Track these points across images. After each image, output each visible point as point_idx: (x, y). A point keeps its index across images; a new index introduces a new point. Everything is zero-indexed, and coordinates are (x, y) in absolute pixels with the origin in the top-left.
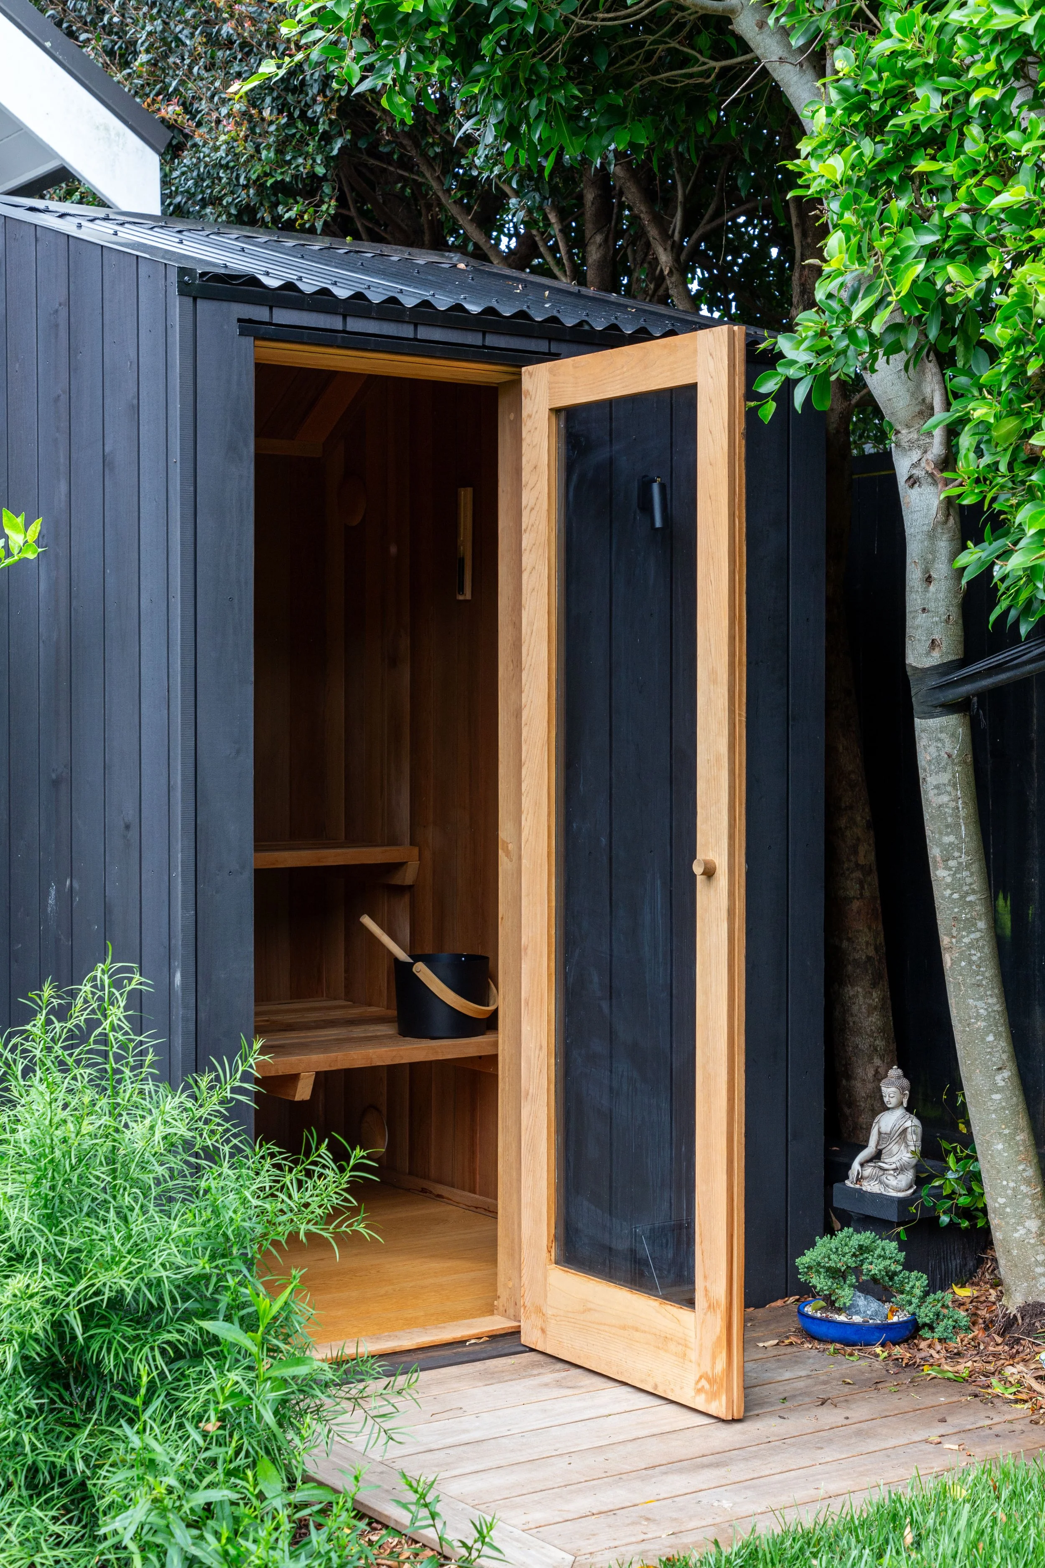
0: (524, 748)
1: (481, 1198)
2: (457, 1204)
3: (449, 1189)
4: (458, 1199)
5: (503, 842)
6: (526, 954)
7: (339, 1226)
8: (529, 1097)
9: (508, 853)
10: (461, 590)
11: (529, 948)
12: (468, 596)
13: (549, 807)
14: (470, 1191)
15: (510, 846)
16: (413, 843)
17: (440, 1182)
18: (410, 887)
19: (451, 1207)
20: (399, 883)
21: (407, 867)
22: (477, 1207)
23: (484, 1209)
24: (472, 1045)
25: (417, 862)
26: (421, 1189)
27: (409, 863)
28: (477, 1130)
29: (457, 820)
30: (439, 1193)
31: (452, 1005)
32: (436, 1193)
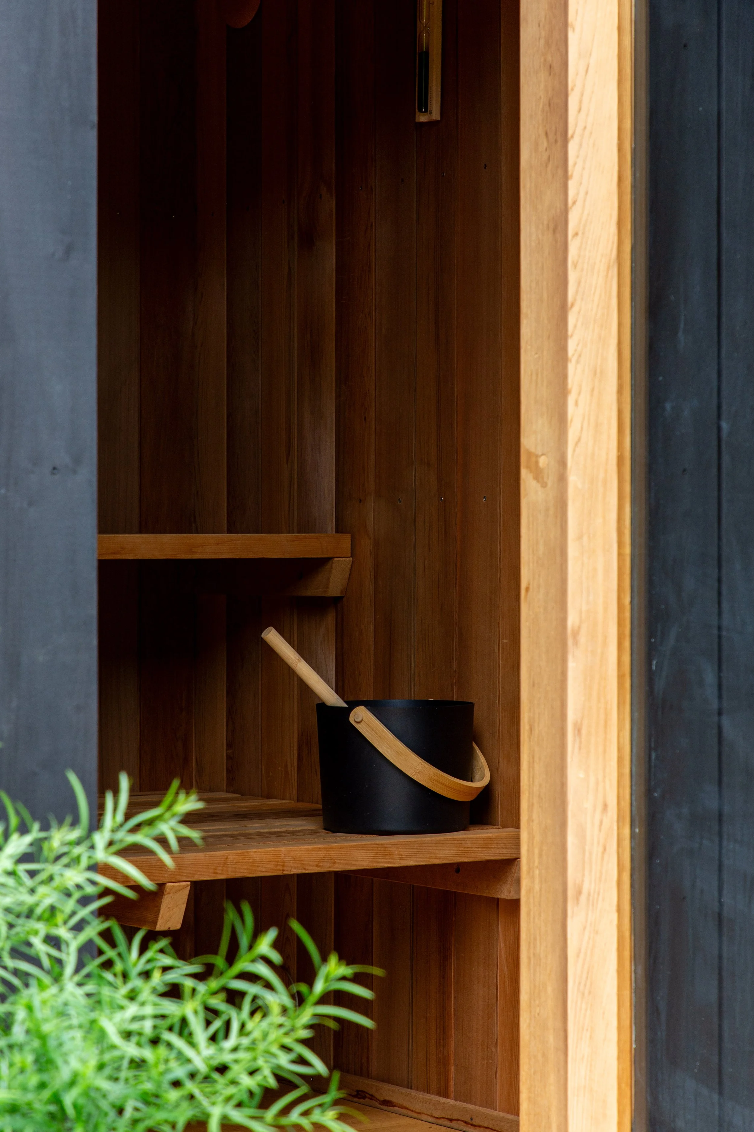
0: (572, 276)
1: (458, 1103)
2: (417, 1115)
3: (404, 1090)
4: (418, 1107)
5: (529, 454)
6: (576, 643)
7: (286, 1111)
8: (583, 898)
9: (538, 475)
10: (424, 107)
11: (583, 632)
12: (435, 114)
13: (620, 377)
14: (439, 1094)
15: (543, 461)
16: (340, 529)
17: (387, 1080)
18: (336, 601)
19: (408, 1120)
20: (320, 593)
21: (331, 567)
22: (451, 1120)
23: (462, 1121)
24: (448, 845)
25: (347, 559)
26: (356, 1093)
27: (336, 559)
28: (451, 993)
29: (415, 485)
30: (387, 1098)
31: (415, 778)
32: (382, 1099)
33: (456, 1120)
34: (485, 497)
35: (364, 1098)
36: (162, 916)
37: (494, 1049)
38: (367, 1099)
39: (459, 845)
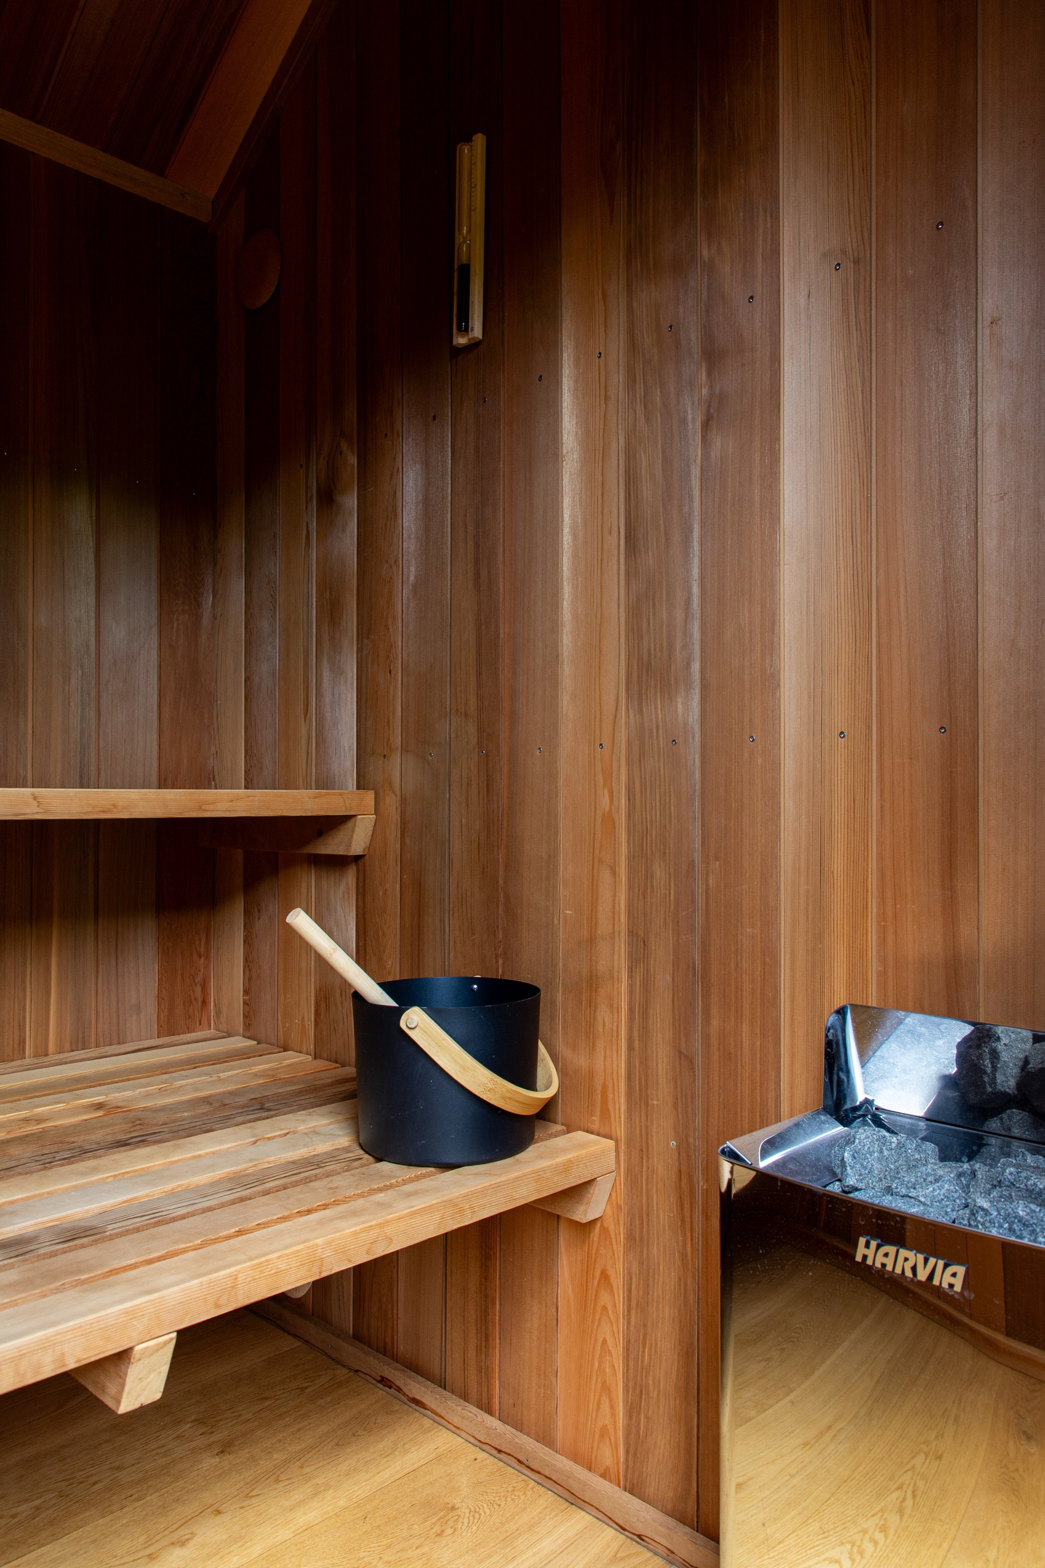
1: (507, 1429)
2: (456, 1429)
3: (437, 1390)
4: (456, 1421)
10: (465, 330)
12: (477, 331)
14: (481, 1407)
16: (361, 785)
17: (416, 1371)
18: (357, 858)
20: (341, 851)
21: (355, 824)
22: (500, 1451)
23: (515, 1458)
24: (526, 1181)
25: (371, 816)
26: (380, 1379)
27: (359, 817)
28: (496, 1298)
29: (450, 738)
30: (418, 1397)
31: (484, 1097)
32: (411, 1396)
33: (505, 1453)
34: (540, 749)
35: (390, 1387)
36: (129, 1393)
37: (553, 1379)
38: (392, 1390)
39: (537, 1177)
